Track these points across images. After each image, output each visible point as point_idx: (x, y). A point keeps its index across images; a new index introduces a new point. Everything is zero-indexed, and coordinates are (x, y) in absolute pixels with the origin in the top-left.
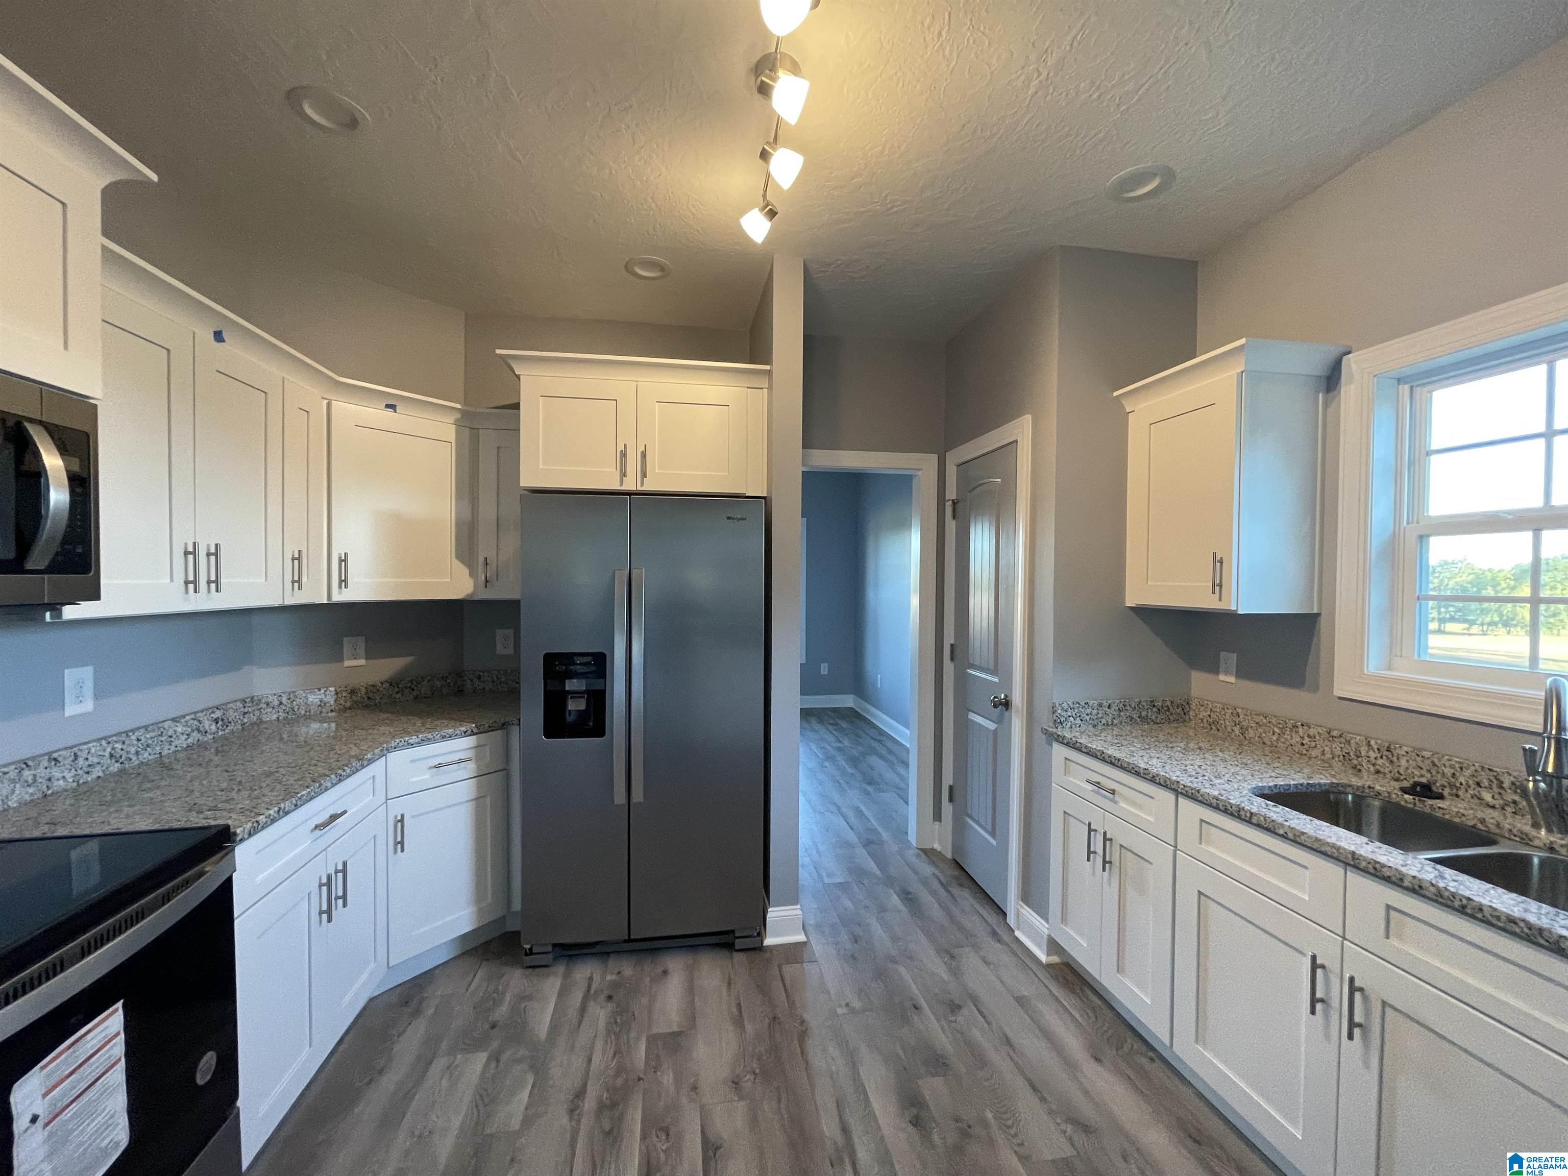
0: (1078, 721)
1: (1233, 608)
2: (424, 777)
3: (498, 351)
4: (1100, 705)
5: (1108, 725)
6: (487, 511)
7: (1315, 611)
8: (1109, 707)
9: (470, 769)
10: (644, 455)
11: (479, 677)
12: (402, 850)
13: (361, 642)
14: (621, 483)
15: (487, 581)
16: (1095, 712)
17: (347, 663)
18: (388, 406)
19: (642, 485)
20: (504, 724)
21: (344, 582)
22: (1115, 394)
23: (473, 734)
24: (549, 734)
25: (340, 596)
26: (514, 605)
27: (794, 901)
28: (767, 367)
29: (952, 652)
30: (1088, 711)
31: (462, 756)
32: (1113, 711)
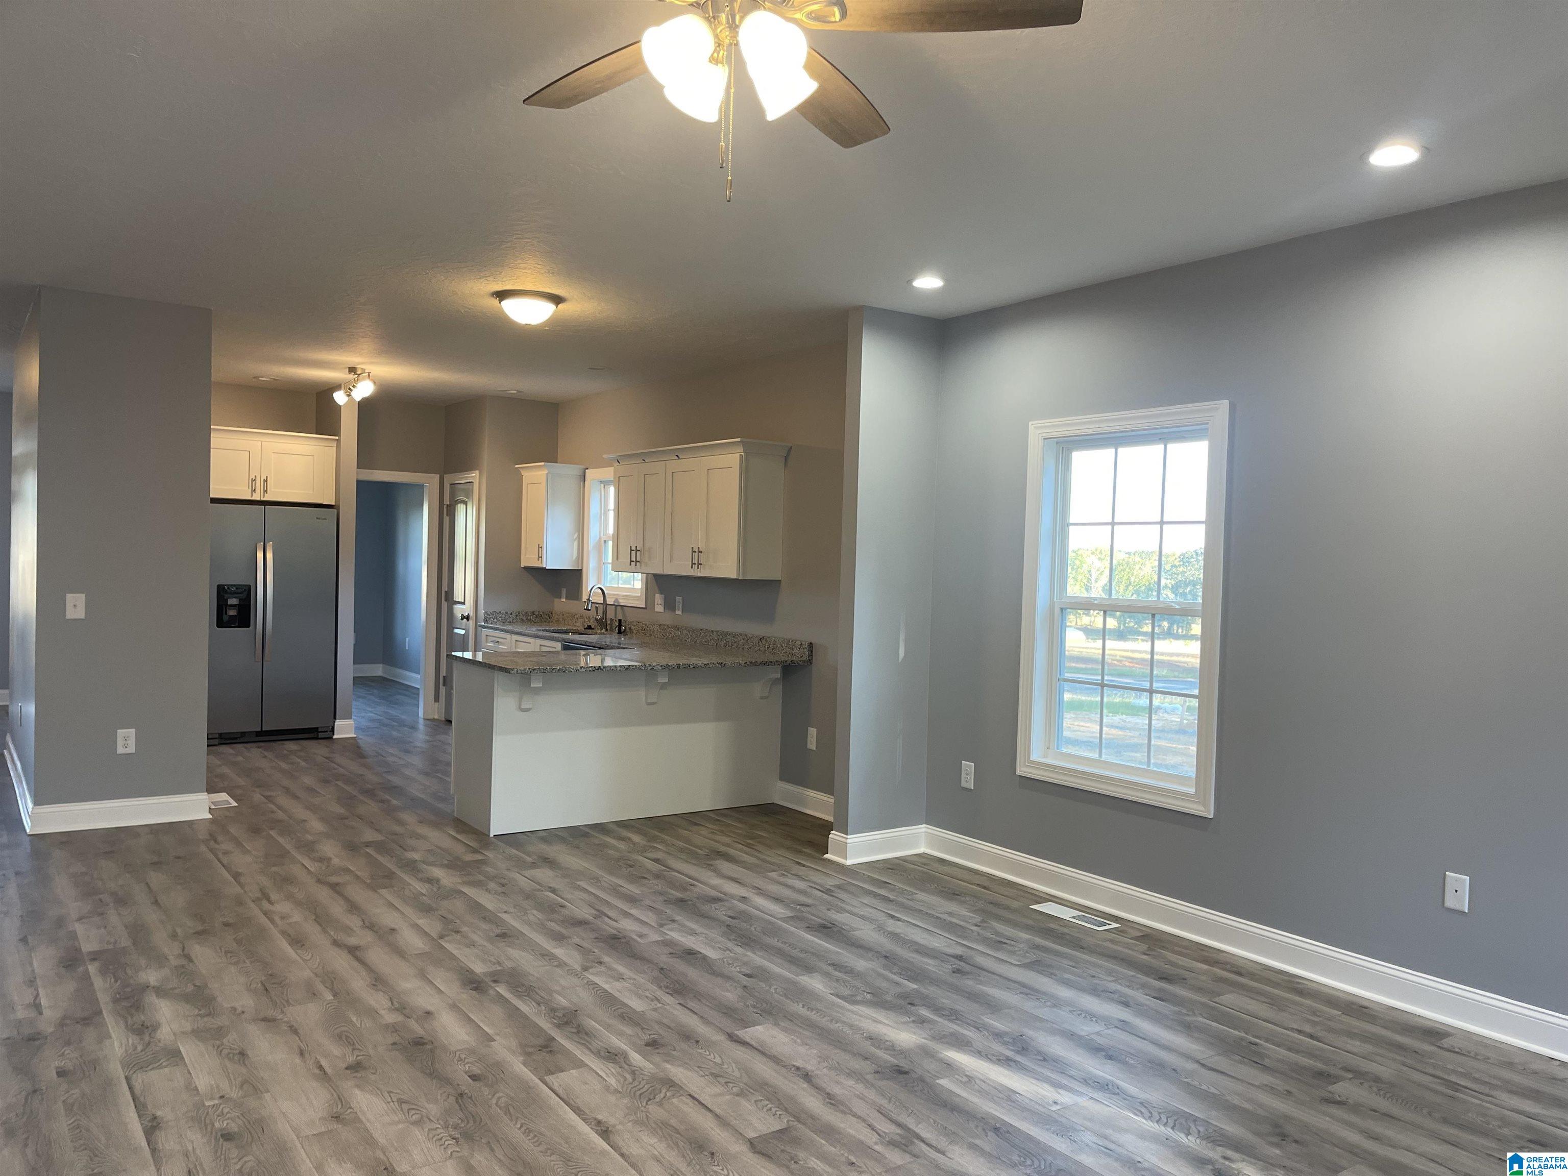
0: (495, 620)
1: (544, 566)
4: (507, 613)
7: (580, 568)
8: (511, 614)
10: (265, 480)
14: (252, 496)
16: (504, 616)
19: (264, 497)
22: (516, 466)
24: (218, 626)
27: (349, 717)
28: (337, 438)
29: (446, 596)
30: (501, 616)
32: (514, 616)
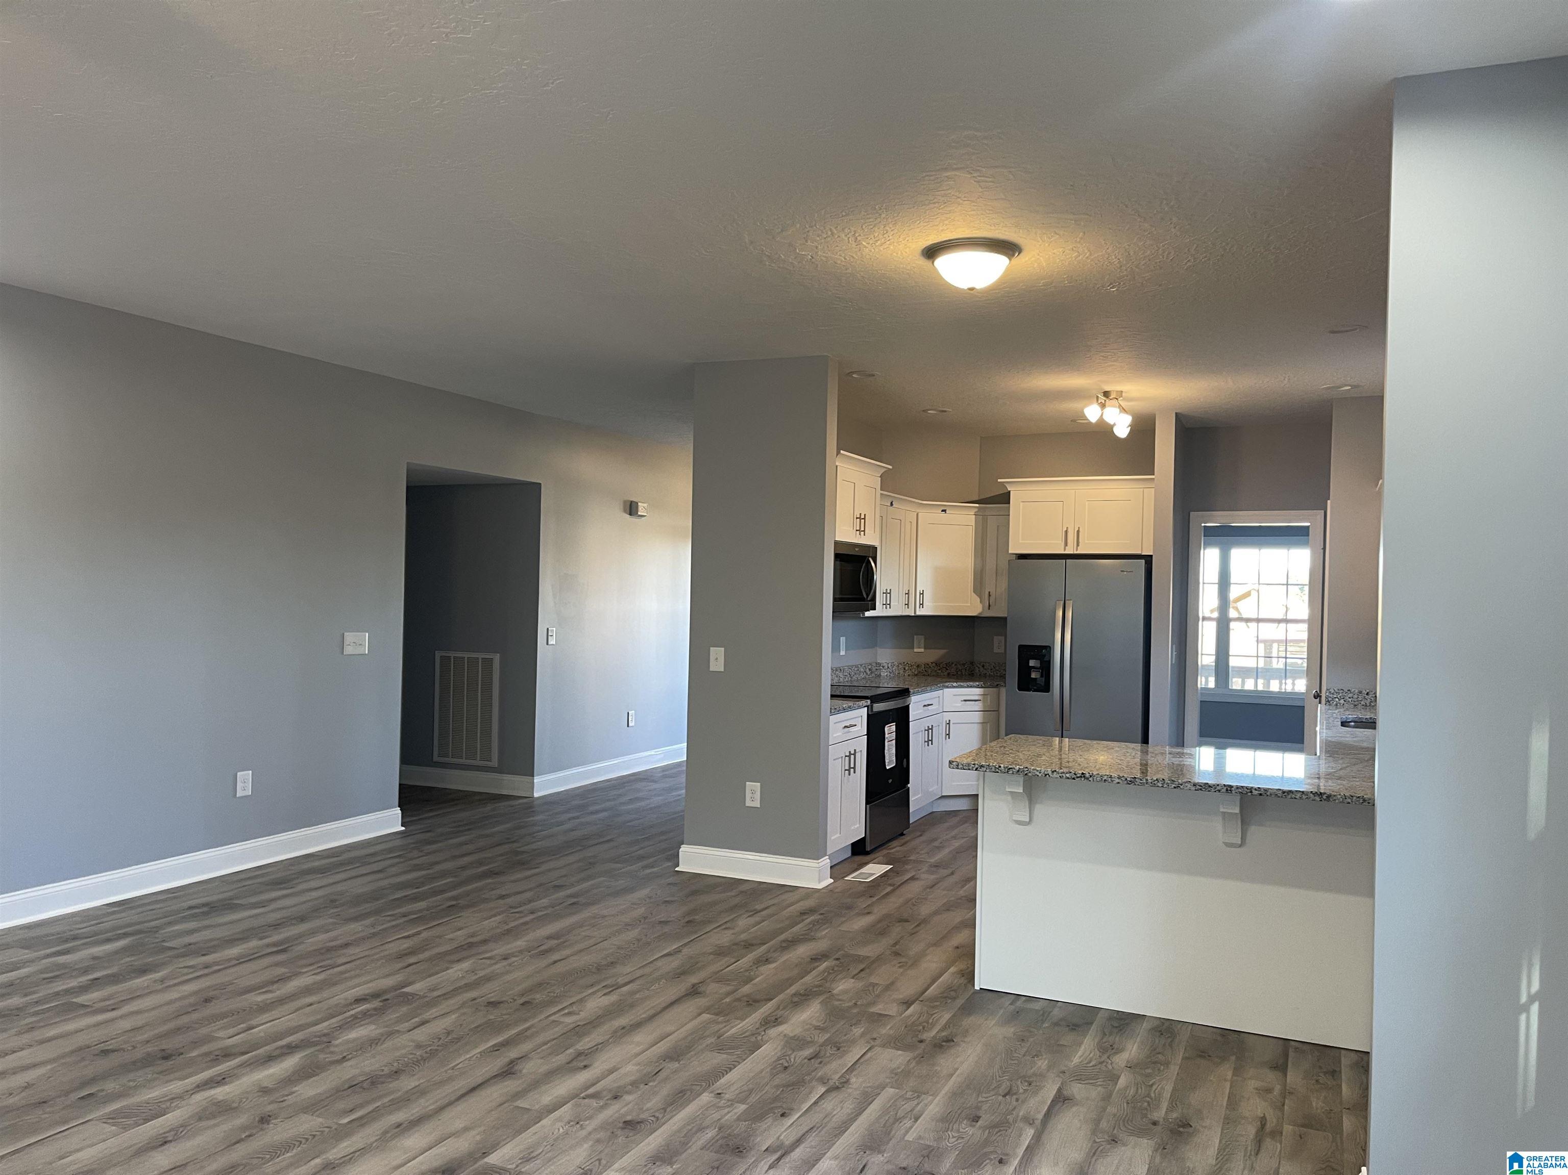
0: (1342, 701)
2: (959, 705)
3: (999, 480)
4: (1360, 692)
5: (1366, 706)
6: (991, 564)
9: (978, 706)
10: (1078, 531)
11: (983, 666)
12: (949, 738)
13: (922, 638)
14: (1065, 550)
15: (989, 606)
16: (1356, 696)
17: (916, 650)
18: (942, 511)
19: (1077, 550)
20: (997, 685)
21: (922, 604)
23: (982, 687)
24: (1021, 688)
25: (920, 612)
26: (1004, 619)
28: (1152, 477)
30: (1350, 695)
31: (976, 698)
